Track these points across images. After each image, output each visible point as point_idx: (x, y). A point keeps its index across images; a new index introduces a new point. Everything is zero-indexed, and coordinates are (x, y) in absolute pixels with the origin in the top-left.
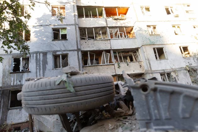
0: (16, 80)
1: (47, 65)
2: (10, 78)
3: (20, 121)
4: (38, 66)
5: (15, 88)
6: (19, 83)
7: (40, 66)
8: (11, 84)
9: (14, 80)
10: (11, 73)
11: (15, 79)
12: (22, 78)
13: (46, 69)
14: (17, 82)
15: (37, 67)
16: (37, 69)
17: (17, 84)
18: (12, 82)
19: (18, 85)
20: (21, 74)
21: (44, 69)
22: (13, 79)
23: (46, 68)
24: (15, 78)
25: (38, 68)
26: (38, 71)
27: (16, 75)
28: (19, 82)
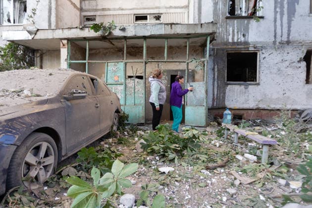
0: (238, 32)
1: (298, 4)
2: (226, 28)
3: (246, 106)
4: (279, 6)
5: (235, 48)
6: (243, 39)
7: (282, 7)
8: (228, 40)
9: (233, 31)
10: (227, 18)
11: (236, 31)
12: (247, 29)
13: (294, 14)
14: (239, 36)
15: (275, 8)
16: (276, 12)
17: (239, 40)
18: (229, 35)
19: (241, 42)
20: (246, 22)
21: (292, 13)
22: (231, 29)
23: (295, 11)
24: (236, 28)
25: (278, 10)
26: (278, 16)
27: (237, 23)
28: (242, 37)
